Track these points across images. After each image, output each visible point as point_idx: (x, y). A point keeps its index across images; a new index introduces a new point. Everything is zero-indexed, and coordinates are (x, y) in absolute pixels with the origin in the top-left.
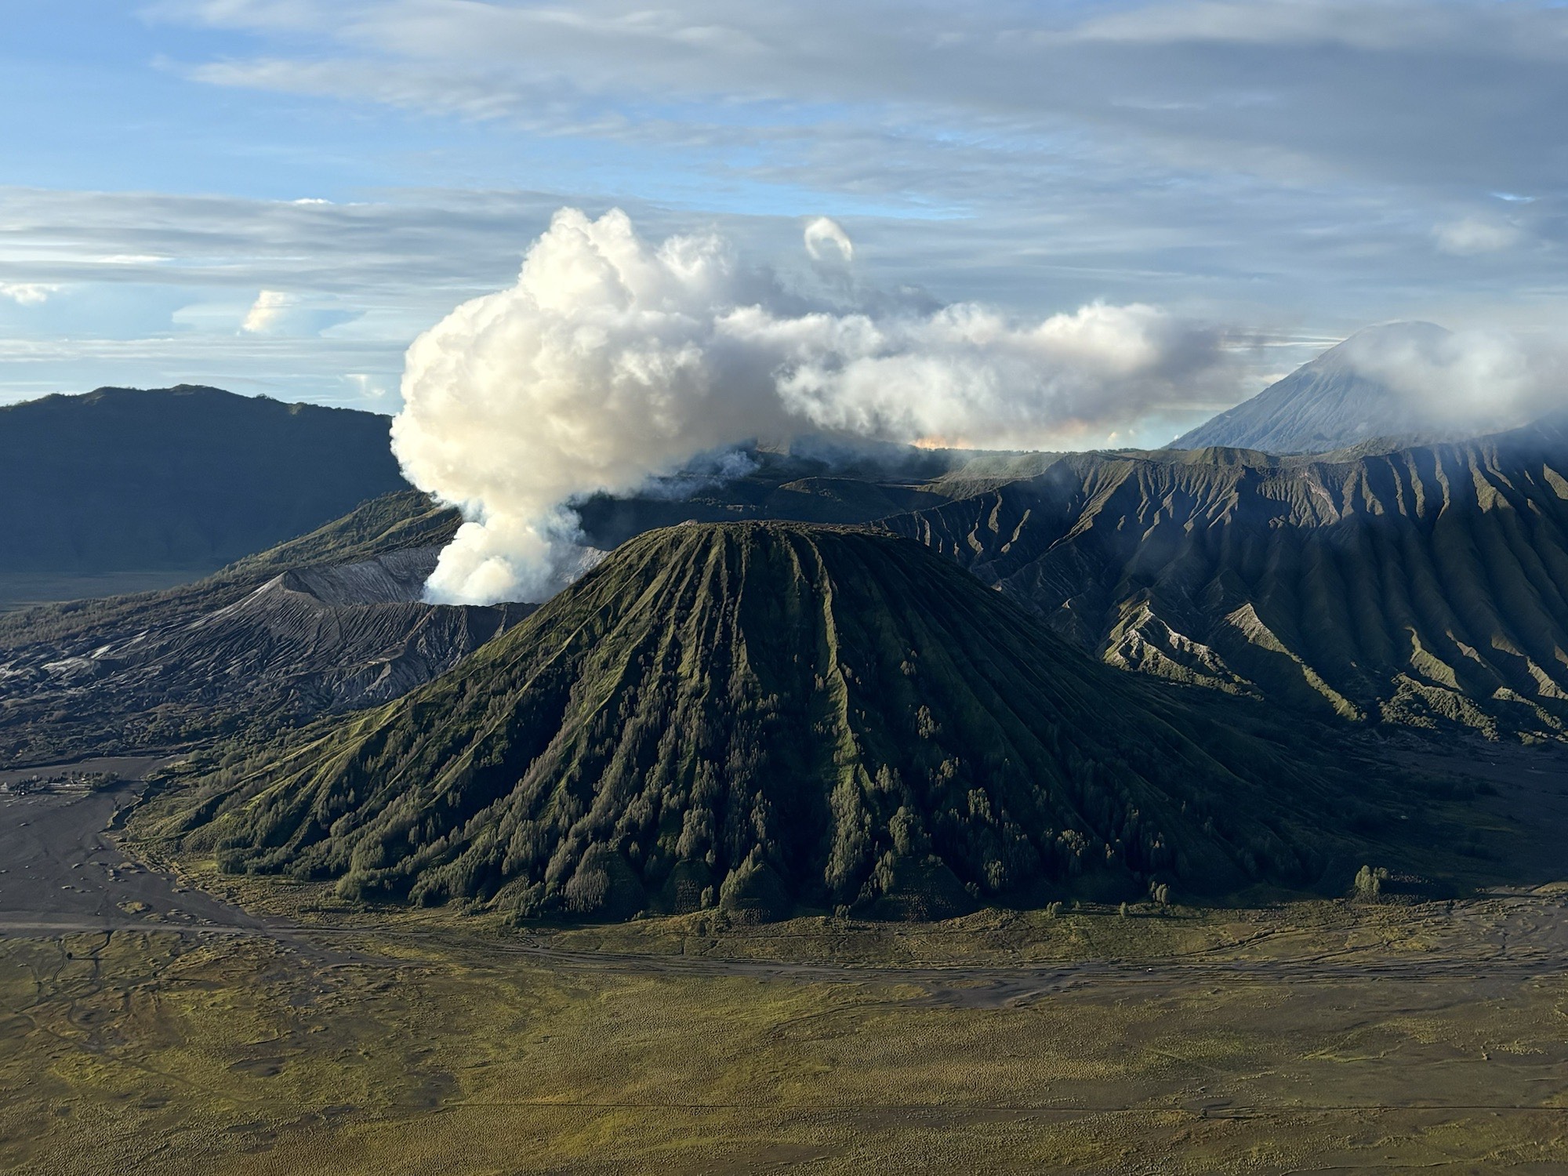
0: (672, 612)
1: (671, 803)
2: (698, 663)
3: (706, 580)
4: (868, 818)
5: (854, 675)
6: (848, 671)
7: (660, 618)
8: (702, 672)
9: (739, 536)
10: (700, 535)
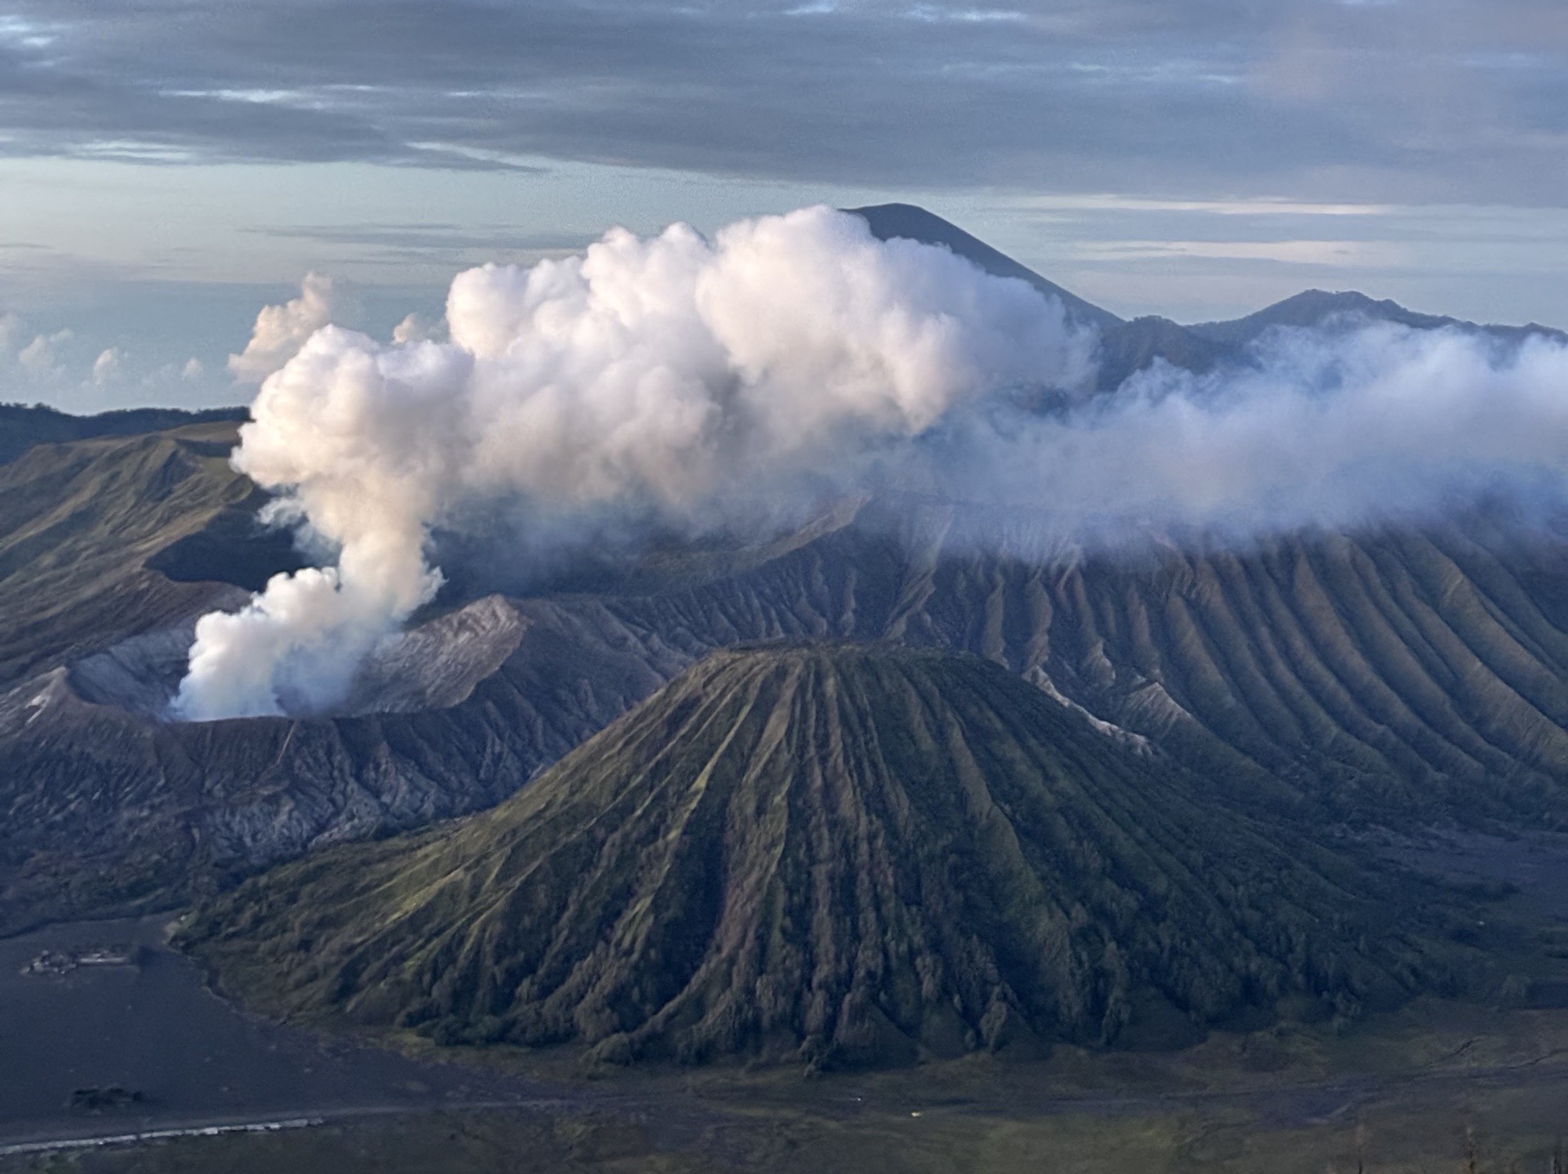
0: (812, 751)
1: (901, 949)
2: (861, 805)
3: (834, 716)
4: (1084, 956)
5: (1015, 812)
6: (1007, 808)
7: (801, 757)
8: (868, 814)
9: (848, 666)
10: (807, 666)
